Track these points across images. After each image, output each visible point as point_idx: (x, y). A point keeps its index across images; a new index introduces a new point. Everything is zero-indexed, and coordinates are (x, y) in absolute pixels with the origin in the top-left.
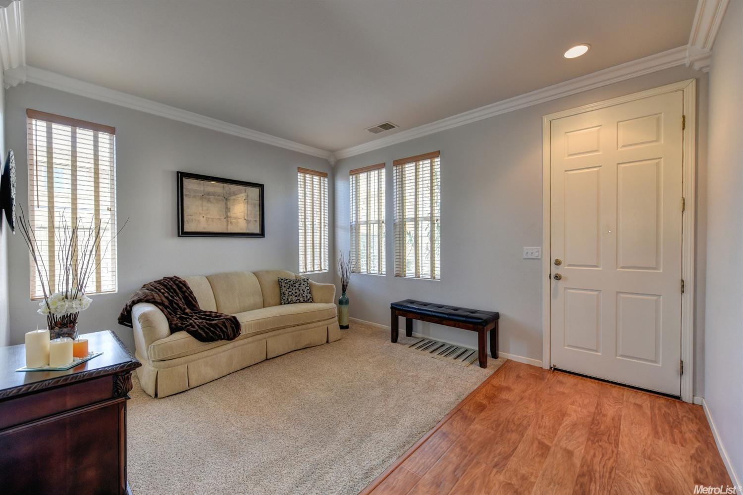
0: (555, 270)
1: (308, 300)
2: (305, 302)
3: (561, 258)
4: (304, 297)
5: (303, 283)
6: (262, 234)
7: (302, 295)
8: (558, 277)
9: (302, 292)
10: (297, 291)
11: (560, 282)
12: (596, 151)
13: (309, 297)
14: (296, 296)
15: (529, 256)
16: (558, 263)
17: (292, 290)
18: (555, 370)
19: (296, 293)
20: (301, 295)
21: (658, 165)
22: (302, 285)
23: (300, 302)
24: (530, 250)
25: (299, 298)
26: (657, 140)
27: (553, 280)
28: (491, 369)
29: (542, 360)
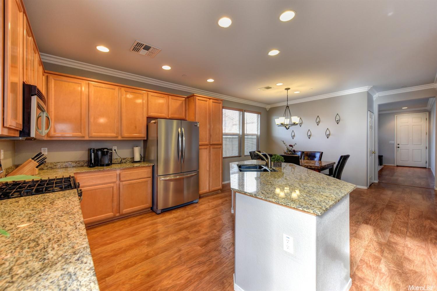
0: (398, 146)
8: (398, 147)
12: (408, 123)
15: (391, 143)
16: (398, 144)
18: (397, 166)
21: (421, 126)
26: (421, 122)
27: (397, 148)
28: (382, 167)
29: (394, 164)
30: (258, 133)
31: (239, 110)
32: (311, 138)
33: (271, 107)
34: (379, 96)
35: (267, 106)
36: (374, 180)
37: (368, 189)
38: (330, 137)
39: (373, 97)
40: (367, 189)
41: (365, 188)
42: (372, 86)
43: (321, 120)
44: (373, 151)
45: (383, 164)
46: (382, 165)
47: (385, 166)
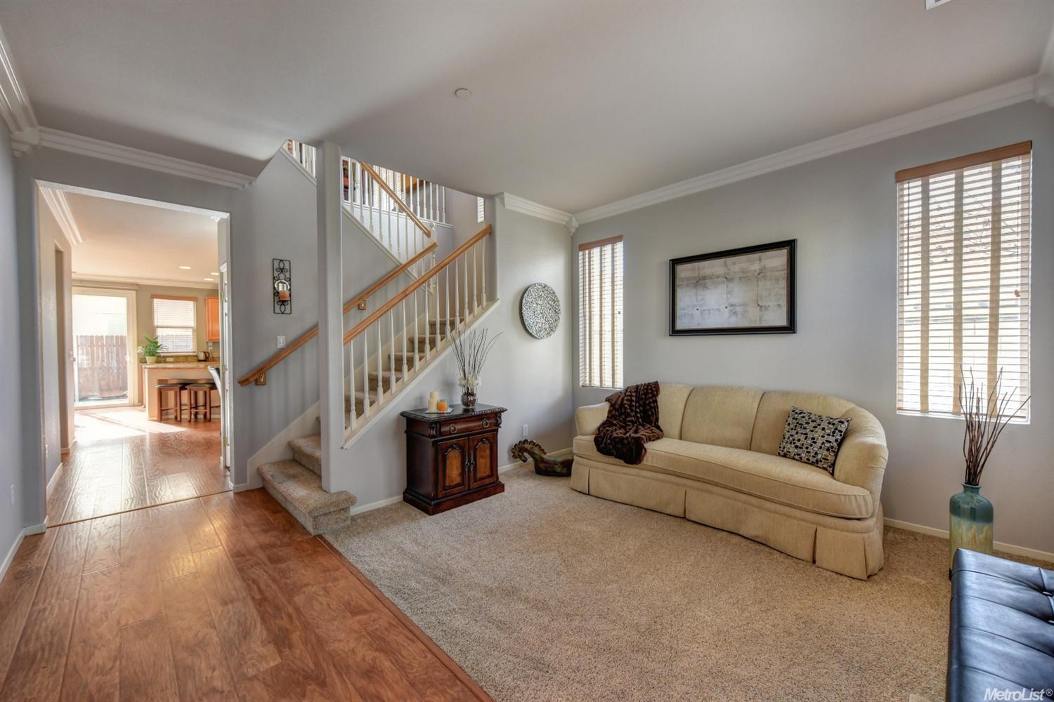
1: (817, 461)
2: (808, 462)
4: (809, 452)
5: (824, 424)
6: (790, 328)
7: (807, 448)
9: (810, 442)
10: (802, 437)
13: (819, 456)
14: (796, 447)
17: (797, 433)
19: (799, 440)
20: (805, 446)
22: (819, 430)
23: (800, 460)
25: (800, 451)
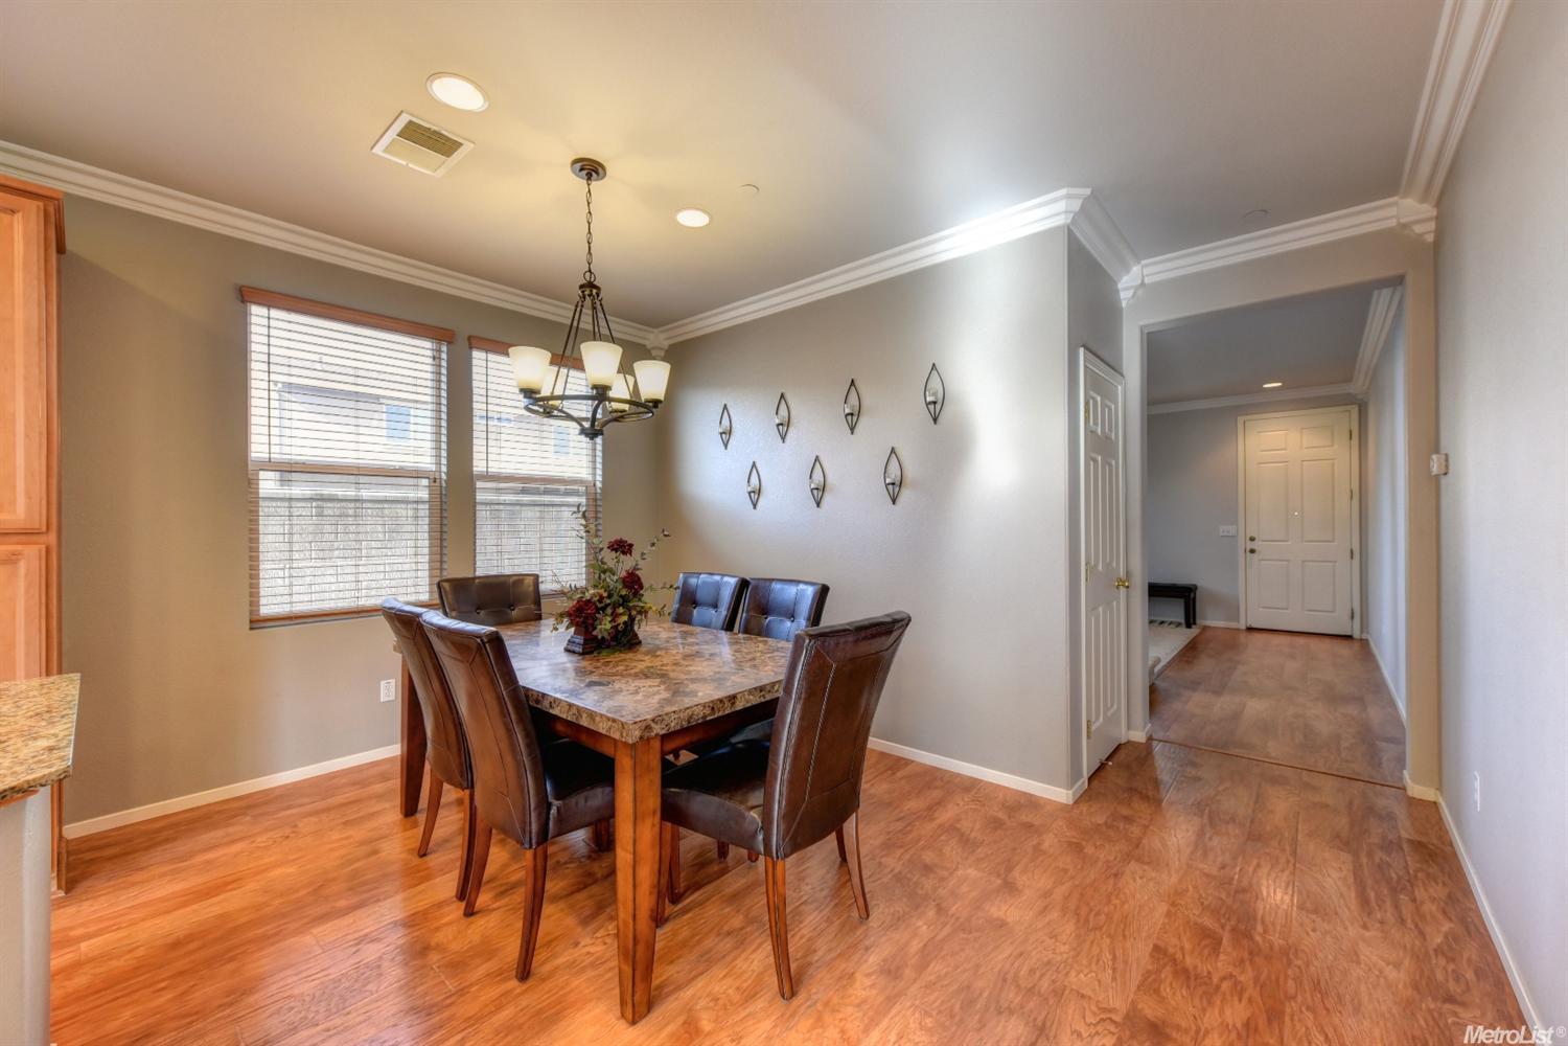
0: (1250, 545)
3: (1253, 535)
8: (1252, 551)
11: (1255, 556)
12: (1285, 449)
15: (1226, 534)
16: (1252, 539)
18: (1250, 629)
21: (1333, 465)
24: (1226, 529)
26: (1332, 446)
27: (1248, 554)
28: (1194, 631)
29: (1238, 622)
30: (594, 474)
31: (439, 334)
32: (827, 499)
33: (672, 342)
34: (1143, 284)
35: (651, 336)
36: (1129, 728)
37: (1076, 802)
38: (906, 495)
39: (1120, 286)
40: (1071, 802)
41: (1061, 795)
42: (1088, 191)
43: (864, 403)
44: (1122, 573)
45: (1198, 621)
46: (1195, 624)
47: (1205, 628)
